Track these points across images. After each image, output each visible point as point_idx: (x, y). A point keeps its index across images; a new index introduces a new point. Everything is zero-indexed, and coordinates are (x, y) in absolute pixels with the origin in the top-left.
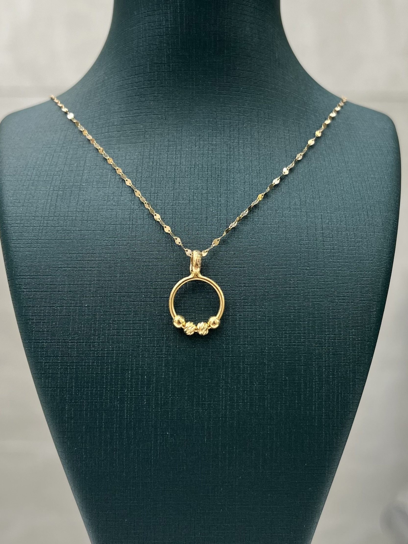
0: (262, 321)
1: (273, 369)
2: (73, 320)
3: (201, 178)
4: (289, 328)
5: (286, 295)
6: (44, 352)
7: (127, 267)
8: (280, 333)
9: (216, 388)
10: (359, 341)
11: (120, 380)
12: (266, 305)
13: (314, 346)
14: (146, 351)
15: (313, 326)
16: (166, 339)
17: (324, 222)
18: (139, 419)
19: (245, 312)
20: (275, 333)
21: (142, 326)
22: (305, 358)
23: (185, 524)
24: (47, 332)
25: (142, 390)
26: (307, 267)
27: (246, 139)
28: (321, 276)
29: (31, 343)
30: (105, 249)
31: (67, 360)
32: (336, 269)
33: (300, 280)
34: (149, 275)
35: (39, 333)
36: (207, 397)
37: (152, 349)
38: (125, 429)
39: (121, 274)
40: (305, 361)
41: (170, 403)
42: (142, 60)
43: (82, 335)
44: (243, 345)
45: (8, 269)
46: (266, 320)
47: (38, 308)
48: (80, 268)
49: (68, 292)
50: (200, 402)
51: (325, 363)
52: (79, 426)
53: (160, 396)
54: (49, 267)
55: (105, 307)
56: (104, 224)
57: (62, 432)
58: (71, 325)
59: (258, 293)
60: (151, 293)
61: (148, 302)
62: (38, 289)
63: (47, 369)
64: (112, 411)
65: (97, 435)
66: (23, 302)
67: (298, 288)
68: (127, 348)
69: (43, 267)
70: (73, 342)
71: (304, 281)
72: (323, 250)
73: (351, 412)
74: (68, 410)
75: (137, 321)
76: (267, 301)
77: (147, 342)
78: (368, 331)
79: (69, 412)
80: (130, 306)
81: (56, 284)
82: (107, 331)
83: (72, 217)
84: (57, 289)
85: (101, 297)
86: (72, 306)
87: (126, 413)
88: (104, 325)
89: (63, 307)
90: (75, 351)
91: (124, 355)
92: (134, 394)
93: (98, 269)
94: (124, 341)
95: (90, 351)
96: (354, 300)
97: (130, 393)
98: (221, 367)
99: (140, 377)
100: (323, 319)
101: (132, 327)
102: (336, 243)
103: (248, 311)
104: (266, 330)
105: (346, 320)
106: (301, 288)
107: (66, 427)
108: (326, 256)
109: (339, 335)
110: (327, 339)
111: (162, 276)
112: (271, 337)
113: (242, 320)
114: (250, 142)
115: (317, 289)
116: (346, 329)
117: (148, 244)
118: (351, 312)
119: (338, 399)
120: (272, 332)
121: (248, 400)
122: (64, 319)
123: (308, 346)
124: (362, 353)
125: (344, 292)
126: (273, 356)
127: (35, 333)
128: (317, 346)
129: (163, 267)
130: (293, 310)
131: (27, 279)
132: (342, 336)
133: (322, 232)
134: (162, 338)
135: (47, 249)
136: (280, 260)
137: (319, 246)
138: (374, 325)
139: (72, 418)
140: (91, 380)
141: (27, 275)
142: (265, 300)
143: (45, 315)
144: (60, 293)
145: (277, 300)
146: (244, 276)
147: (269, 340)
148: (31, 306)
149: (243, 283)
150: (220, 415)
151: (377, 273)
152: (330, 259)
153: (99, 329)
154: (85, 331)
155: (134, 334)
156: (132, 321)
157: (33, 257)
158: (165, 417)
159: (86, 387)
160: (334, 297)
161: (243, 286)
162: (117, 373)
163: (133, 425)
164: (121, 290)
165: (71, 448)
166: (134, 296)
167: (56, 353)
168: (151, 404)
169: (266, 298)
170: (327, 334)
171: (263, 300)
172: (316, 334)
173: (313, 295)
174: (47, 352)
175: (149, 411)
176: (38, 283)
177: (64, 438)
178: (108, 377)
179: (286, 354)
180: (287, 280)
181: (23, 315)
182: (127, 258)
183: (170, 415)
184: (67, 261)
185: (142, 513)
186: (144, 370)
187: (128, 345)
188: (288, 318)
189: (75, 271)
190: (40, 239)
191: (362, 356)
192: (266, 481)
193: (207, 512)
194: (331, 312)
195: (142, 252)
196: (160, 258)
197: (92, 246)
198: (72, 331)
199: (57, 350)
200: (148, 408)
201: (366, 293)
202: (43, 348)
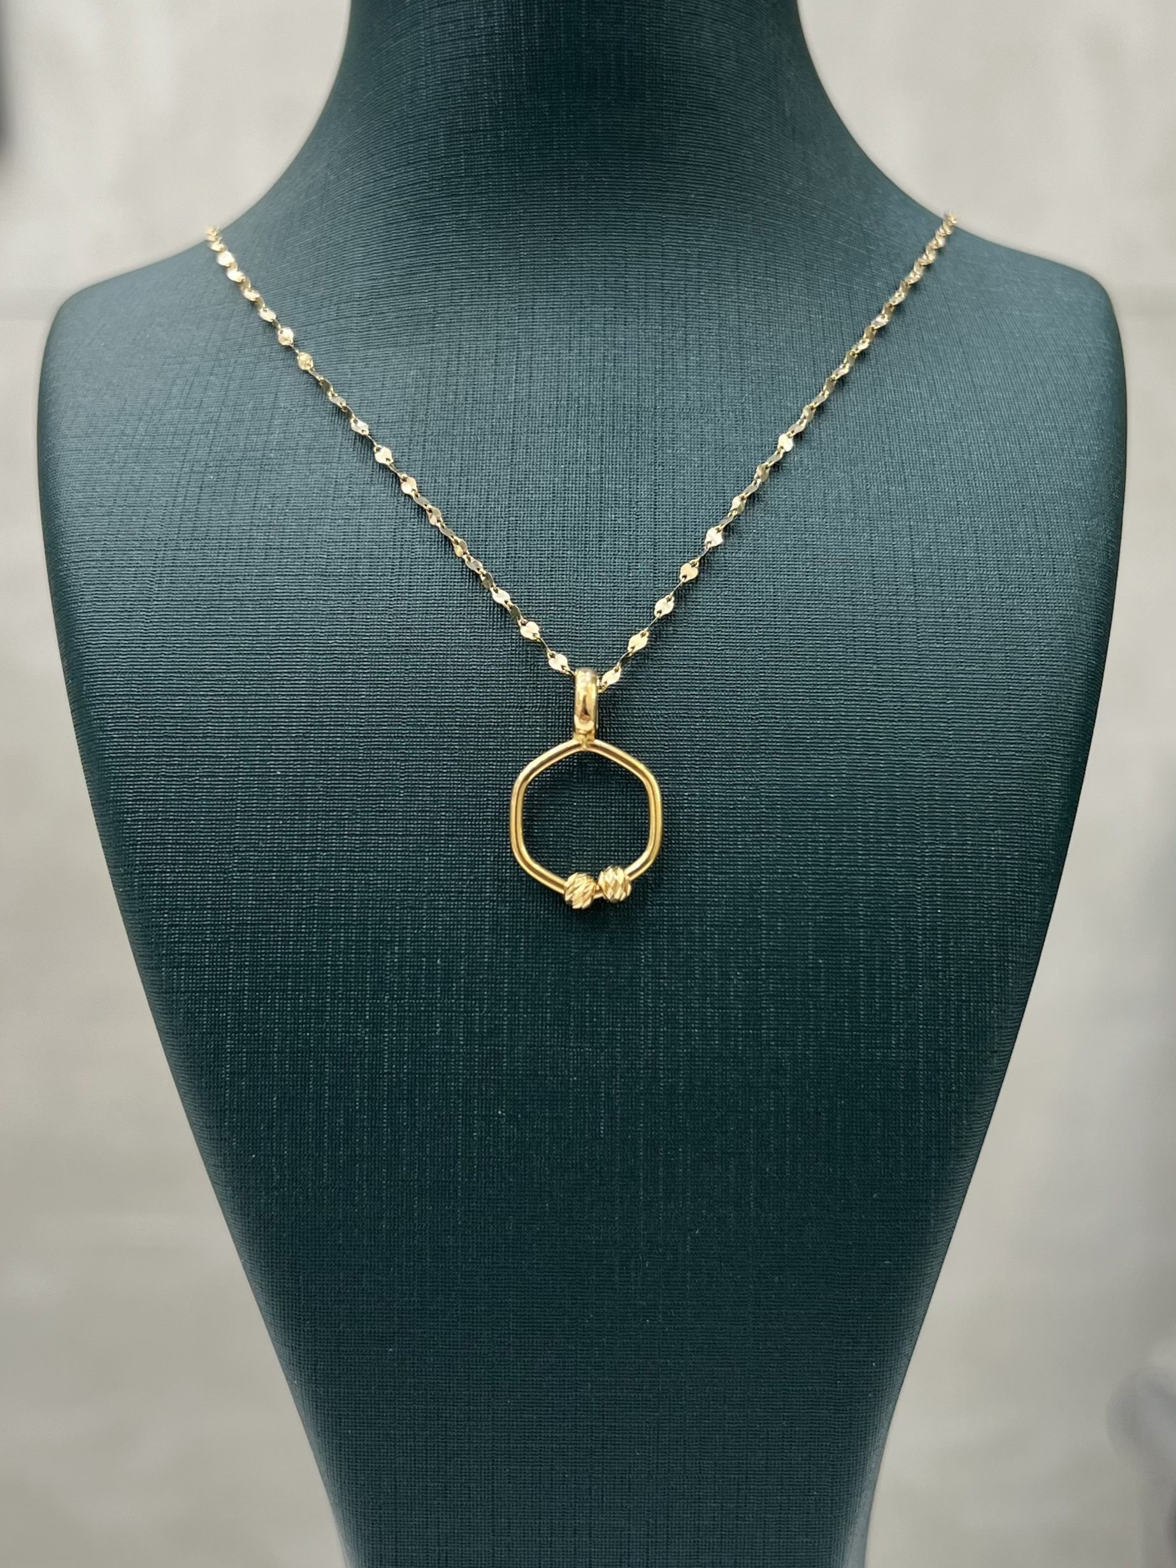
0: (751, 809)
1: (783, 936)
2: (242, 812)
3: (586, 434)
4: (824, 828)
5: (815, 738)
6: (167, 899)
7: (388, 669)
8: (801, 842)
9: (630, 988)
10: (1016, 859)
11: (371, 970)
12: (763, 767)
13: (891, 876)
14: (439, 892)
15: (890, 821)
16: (492, 859)
17: (919, 545)
18: (423, 1074)
19: (704, 785)
20: (786, 841)
21: (427, 826)
22: (869, 907)
23: (550, 1360)
24: (173, 844)
25: (431, 996)
26: (871, 666)
27: (707, 331)
28: (909, 687)
29: (132, 873)
30: (327, 624)
31: (228, 919)
32: (950, 668)
33: (852, 700)
34: (447, 690)
35: (154, 847)
36: (605, 1014)
37: (455, 888)
38: (386, 1102)
39: (371, 688)
40: (869, 916)
41: (505, 1031)
42: (425, 125)
43: (267, 851)
44: (700, 873)
45: (70, 681)
46: (763, 806)
47: (151, 782)
48: (263, 675)
49: (230, 737)
50: (586, 1027)
51: (923, 920)
52: (262, 1094)
53: (477, 1012)
54: (179, 672)
55: (329, 776)
56: (325, 556)
57: (217, 1111)
58: (238, 825)
59: (739, 734)
60: (453, 737)
61: (445, 763)
62: (151, 730)
63: (175, 942)
64: (350, 1053)
65: (311, 1120)
66: (109, 766)
67: (849, 720)
68: (389, 884)
69: (164, 673)
70: (245, 871)
71: (864, 701)
72: (915, 620)
73: (996, 1052)
74: (231, 1053)
75: (415, 814)
76: (763, 755)
77: (441, 868)
78: (1039, 835)
79: (234, 1057)
80: (397, 772)
81: (197, 718)
82: (334, 841)
83: (240, 541)
84: (201, 729)
85: (319, 749)
86: (241, 774)
87: (388, 1058)
88: (325, 824)
89: (216, 779)
90: (250, 894)
91: (381, 904)
92: (410, 1007)
93: (308, 675)
94: (380, 865)
95: (289, 894)
96: (1001, 751)
97: (398, 1004)
98: (642, 932)
99: (423, 961)
100: (918, 803)
101: (403, 827)
102: (950, 599)
103: (712, 784)
104: (763, 832)
105: (978, 804)
106: (856, 720)
107: (227, 1099)
108: (923, 634)
109: (960, 845)
110: (927, 856)
111: (481, 692)
112: (775, 852)
113: (697, 808)
114: (718, 338)
115: (900, 724)
116: (980, 829)
117: (443, 609)
118: (992, 782)
119: (958, 1017)
120: (779, 839)
121: (717, 1022)
122: (218, 808)
123: (876, 875)
124: (1023, 892)
125: (972, 731)
126: (783, 904)
127: (141, 849)
128: (900, 876)
129: (483, 668)
130: (836, 780)
131: (119, 705)
132: (968, 847)
133: (911, 570)
134: (483, 856)
135: (174, 624)
136: (799, 647)
137: (903, 608)
138: (1056, 818)
139: (243, 1073)
140: (293, 970)
141: (120, 695)
142: (758, 753)
143: (168, 800)
144: (208, 739)
145: (792, 754)
146: (700, 690)
147: (771, 859)
148: (132, 775)
149: (700, 710)
150: (642, 1063)
151: (1061, 678)
152: (933, 643)
153: (314, 835)
154: (276, 841)
155: (406, 847)
156: (400, 814)
157: (135, 647)
158: (492, 1068)
159: (280, 990)
160: (945, 743)
161: (700, 717)
162: (361, 951)
163: (405, 1092)
164: (372, 730)
165: (241, 1155)
166: (406, 745)
167: (198, 901)
168: (456, 1033)
169: (763, 747)
170: (929, 844)
171: (753, 753)
172: (898, 843)
173: (888, 740)
174: (173, 897)
175: (448, 1053)
176: (150, 714)
177: (221, 1127)
178: (339, 963)
179: (818, 897)
180: (818, 700)
181: (111, 801)
182: (388, 647)
183: (505, 1064)
184: (226, 656)
185: (432, 1331)
186: (436, 944)
187: (391, 878)
188: (820, 800)
189: (247, 682)
190: (154, 600)
191: (1023, 901)
192: (767, 1242)
193: (609, 1325)
194: (937, 782)
195: (428, 630)
196: (475, 646)
197: (294, 616)
198: (241, 841)
199: (200, 893)
200: (447, 1044)
201: (1032, 732)
202: (164, 887)
